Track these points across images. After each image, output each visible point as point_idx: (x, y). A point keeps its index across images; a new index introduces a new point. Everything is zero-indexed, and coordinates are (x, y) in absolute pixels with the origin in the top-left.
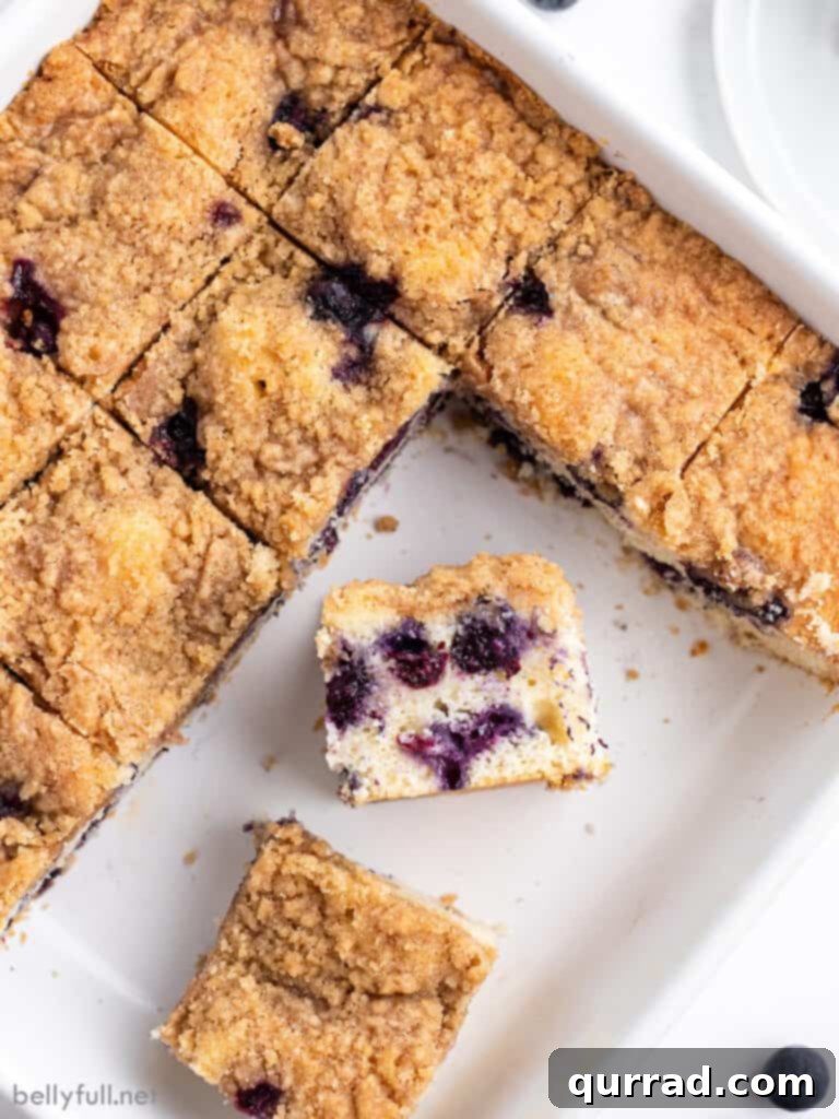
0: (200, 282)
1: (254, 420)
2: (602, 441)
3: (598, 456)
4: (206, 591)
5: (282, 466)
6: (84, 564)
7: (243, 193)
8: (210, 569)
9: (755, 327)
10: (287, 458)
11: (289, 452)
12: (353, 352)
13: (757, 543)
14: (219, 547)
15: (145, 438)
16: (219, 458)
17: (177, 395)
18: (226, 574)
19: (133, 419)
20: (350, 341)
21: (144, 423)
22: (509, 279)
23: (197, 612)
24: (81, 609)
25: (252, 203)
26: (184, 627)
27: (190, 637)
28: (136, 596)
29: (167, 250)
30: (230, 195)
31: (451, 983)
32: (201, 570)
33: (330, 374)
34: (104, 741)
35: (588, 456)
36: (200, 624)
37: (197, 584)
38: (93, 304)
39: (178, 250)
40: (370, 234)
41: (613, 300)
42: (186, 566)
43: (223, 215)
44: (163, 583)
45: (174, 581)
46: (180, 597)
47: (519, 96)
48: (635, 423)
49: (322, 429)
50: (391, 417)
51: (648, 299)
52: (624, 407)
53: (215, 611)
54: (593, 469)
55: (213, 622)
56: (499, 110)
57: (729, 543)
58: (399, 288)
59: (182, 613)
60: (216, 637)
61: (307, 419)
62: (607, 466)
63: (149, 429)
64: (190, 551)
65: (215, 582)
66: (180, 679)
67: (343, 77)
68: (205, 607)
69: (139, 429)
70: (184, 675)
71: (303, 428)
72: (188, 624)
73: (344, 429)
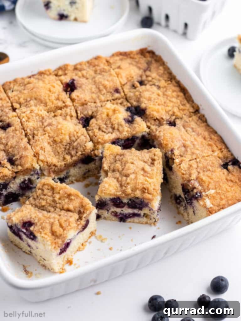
0: (106, 99)
1: (103, 119)
2: (174, 148)
3: (172, 151)
4: (75, 144)
5: (104, 130)
6: (54, 125)
7: (123, 89)
8: (78, 140)
9: (218, 146)
10: (106, 129)
11: (107, 128)
12: (130, 119)
13: (200, 180)
14: (82, 137)
15: (79, 118)
16: (92, 124)
17: (90, 113)
18: (81, 143)
19: (79, 112)
20: (130, 116)
21: (81, 115)
22: (169, 120)
23: (71, 149)
24: (48, 132)
25: (124, 92)
26: (67, 151)
27: (67, 154)
28: (61, 136)
29: (102, 90)
30: (120, 88)
31: (82, 210)
32: (76, 140)
33: (123, 118)
34: (37, 156)
35: (170, 149)
36: (70, 152)
37: (74, 142)
38: (83, 90)
39: (104, 91)
40: (144, 100)
41: (189, 129)
42: (74, 137)
43: (117, 91)
44: (67, 138)
45: (70, 139)
46: (69, 144)
47: (187, 95)
48: (183, 149)
49: (116, 126)
50: (132, 131)
51: (197, 132)
52: (182, 145)
53: (75, 150)
54: (170, 153)
55: (73, 152)
56: (181, 94)
57: (194, 176)
58: (146, 111)
59: (68, 147)
60: (72, 156)
61: (114, 122)
62: (173, 153)
63: (81, 116)
64: (77, 134)
65: (78, 143)
66: (60, 160)
67: (154, 80)
68: (73, 148)
69: (79, 115)
70: (61, 160)
71: (112, 125)
72: (68, 151)
73: (121, 129)
